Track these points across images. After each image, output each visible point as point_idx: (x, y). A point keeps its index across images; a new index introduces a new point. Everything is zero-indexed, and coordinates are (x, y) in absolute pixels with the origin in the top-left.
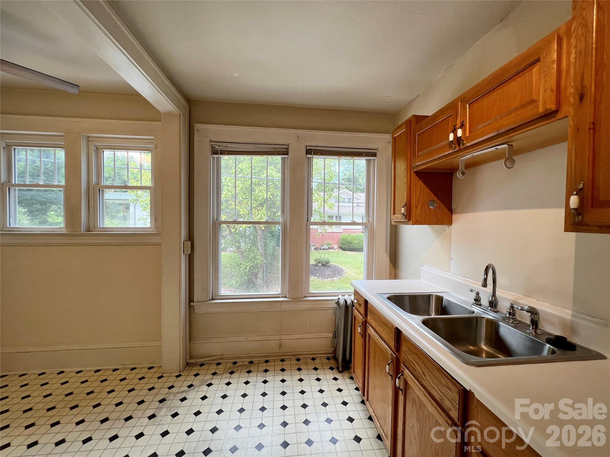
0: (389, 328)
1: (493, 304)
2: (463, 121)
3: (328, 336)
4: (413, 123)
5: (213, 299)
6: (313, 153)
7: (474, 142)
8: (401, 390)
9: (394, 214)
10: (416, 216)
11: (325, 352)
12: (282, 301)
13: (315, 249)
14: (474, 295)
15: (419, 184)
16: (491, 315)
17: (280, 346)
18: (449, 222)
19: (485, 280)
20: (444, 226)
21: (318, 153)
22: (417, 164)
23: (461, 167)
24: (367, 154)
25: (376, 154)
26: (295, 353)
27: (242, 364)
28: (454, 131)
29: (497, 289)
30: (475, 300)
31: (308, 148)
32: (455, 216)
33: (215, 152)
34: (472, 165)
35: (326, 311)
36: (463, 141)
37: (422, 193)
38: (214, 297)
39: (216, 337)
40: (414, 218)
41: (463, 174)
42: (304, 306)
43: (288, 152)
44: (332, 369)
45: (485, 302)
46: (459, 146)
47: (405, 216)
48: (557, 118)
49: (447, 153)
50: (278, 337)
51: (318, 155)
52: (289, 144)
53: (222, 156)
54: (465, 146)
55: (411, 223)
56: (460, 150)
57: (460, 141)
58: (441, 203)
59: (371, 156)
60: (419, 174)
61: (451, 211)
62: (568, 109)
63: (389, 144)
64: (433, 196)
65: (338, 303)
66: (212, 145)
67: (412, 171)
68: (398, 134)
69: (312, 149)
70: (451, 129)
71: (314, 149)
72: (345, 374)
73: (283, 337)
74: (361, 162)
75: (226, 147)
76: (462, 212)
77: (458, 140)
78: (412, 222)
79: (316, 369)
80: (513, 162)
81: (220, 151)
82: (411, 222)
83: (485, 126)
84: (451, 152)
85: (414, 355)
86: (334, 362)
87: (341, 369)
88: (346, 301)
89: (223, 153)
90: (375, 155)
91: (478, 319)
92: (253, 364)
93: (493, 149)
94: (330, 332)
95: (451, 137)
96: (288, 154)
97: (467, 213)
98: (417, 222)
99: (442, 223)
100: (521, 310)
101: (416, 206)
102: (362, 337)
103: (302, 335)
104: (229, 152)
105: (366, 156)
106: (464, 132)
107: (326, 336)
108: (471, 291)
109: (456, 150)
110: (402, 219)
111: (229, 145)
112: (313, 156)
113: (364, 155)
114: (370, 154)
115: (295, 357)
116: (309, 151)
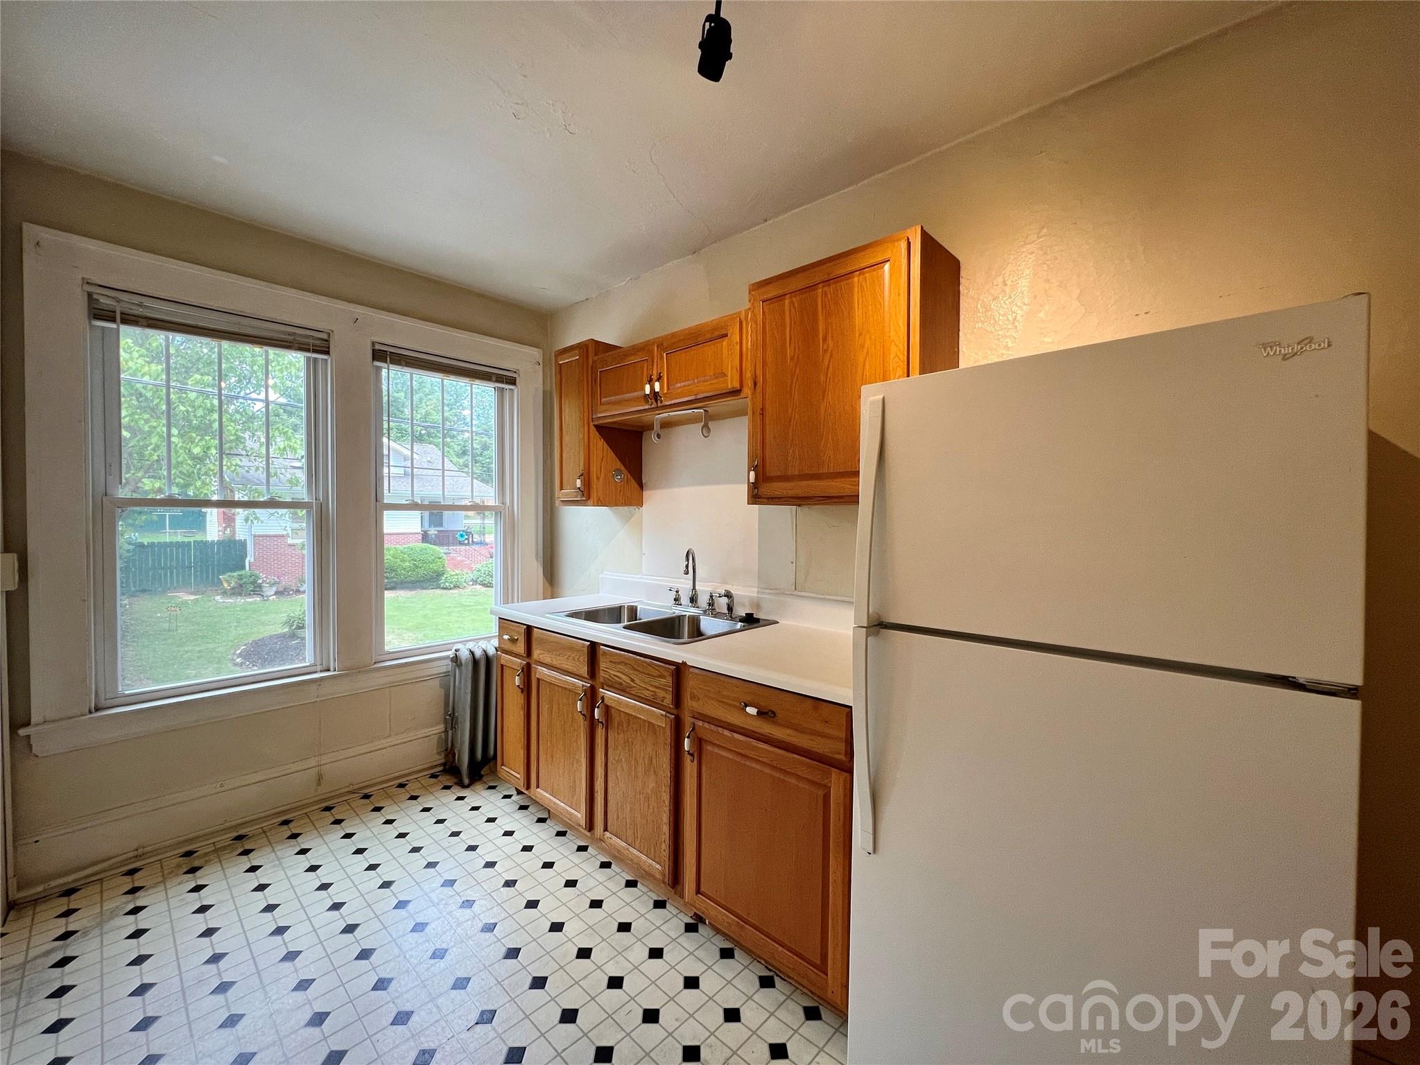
0: (578, 651)
1: (693, 600)
2: (660, 373)
3: (430, 733)
4: (591, 350)
5: (97, 710)
6: (388, 359)
7: (673, 402)
8: (602, 722)
9: (561, 489)
10: (597, 493)
11: (425, 766)
12: (322, 679)
13: (277, 593)
14: (673, 594)
15: (600, 445)
16: (692, 611)
17: (320, 779)
18: (640, 503)
19: (687, 566)
20: (632, 508)
21: (400, 360)
22: (600, 416)
23: (657, 427)
24: (500, 379)
25: (515, 381)
26: (355, 787)
27: (213, 848)
28: (650, 381)
29: (697, 583)
30: (675, 600)
31: (377, 347)
32: (646, 494)
33: (98, 313)
34: (666, 425)
35: (424, 683)
36: (661, 397)
37: (604, 459)
38: (103, 703)
39: (117, 806)
40: (595, 496)
41: (659, 436)
42: (379, 680)
43: (329, 348)
44: (447, 788)
45: (685, 600)
46: (656, 402)
47: (582, 492)
48: (741, 397)
49: (642, 408)
50: (312, 762)
51: (400, 365)
52: (332, 331)
53: (124, 329)
54: (663, 404)
55: (592, 503)
56: (657, 408)
57: (657, 397)
58: (629, 475)
59: (507, 383)
60: (601, 429)
61: (641, 486)
62: (747, 391)
63: (537, 366)
64: (619, 465)
65: (456, 659)
66: (90, 295)
67: (591, 424)
68: (567, 361)
69: (386, 351)
70: (645, 379)
71: (390, 352)
72: (477, 787)
73: (325, 759)
74: (485, 392)
75: (140, 305)
76: (655, 488)
77: (655, 395)
78: (594, 502)
79: (414, 798)
80: (709, 430)
81: (122, 313)
82: (590, 502)
83: (684, 386)
84: (647, 407)
85: (620, 667)
86: (449, 777)
87: (466, 781)
88: (472, 653)
89: (129, 319)
90: (512, 382)
91: (680, 619)
92: (248, 839)
93: (691, 411)
94: (437, 724)
95: (647, 389)
96: (327, 353)
97: (662, 488)
98: (600, 502)
99: (630, 504)
100: (719, 597)
101: (597, 476)
102: (522, 692)
103: (370, 745)
104: (151, 322)
105: (497, 381)
106: (662, 387)
107: (425, 735)
108: (670, 590)
109: (652, 406)
110: (576, 497)
111: (148, 302)
112: (391, 365)
113: (494, 379)
114: (504, 379)
115: (357, 795)
116: (380, 355)
